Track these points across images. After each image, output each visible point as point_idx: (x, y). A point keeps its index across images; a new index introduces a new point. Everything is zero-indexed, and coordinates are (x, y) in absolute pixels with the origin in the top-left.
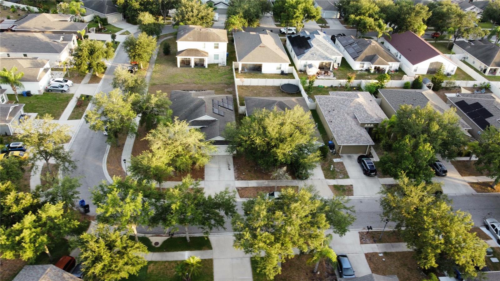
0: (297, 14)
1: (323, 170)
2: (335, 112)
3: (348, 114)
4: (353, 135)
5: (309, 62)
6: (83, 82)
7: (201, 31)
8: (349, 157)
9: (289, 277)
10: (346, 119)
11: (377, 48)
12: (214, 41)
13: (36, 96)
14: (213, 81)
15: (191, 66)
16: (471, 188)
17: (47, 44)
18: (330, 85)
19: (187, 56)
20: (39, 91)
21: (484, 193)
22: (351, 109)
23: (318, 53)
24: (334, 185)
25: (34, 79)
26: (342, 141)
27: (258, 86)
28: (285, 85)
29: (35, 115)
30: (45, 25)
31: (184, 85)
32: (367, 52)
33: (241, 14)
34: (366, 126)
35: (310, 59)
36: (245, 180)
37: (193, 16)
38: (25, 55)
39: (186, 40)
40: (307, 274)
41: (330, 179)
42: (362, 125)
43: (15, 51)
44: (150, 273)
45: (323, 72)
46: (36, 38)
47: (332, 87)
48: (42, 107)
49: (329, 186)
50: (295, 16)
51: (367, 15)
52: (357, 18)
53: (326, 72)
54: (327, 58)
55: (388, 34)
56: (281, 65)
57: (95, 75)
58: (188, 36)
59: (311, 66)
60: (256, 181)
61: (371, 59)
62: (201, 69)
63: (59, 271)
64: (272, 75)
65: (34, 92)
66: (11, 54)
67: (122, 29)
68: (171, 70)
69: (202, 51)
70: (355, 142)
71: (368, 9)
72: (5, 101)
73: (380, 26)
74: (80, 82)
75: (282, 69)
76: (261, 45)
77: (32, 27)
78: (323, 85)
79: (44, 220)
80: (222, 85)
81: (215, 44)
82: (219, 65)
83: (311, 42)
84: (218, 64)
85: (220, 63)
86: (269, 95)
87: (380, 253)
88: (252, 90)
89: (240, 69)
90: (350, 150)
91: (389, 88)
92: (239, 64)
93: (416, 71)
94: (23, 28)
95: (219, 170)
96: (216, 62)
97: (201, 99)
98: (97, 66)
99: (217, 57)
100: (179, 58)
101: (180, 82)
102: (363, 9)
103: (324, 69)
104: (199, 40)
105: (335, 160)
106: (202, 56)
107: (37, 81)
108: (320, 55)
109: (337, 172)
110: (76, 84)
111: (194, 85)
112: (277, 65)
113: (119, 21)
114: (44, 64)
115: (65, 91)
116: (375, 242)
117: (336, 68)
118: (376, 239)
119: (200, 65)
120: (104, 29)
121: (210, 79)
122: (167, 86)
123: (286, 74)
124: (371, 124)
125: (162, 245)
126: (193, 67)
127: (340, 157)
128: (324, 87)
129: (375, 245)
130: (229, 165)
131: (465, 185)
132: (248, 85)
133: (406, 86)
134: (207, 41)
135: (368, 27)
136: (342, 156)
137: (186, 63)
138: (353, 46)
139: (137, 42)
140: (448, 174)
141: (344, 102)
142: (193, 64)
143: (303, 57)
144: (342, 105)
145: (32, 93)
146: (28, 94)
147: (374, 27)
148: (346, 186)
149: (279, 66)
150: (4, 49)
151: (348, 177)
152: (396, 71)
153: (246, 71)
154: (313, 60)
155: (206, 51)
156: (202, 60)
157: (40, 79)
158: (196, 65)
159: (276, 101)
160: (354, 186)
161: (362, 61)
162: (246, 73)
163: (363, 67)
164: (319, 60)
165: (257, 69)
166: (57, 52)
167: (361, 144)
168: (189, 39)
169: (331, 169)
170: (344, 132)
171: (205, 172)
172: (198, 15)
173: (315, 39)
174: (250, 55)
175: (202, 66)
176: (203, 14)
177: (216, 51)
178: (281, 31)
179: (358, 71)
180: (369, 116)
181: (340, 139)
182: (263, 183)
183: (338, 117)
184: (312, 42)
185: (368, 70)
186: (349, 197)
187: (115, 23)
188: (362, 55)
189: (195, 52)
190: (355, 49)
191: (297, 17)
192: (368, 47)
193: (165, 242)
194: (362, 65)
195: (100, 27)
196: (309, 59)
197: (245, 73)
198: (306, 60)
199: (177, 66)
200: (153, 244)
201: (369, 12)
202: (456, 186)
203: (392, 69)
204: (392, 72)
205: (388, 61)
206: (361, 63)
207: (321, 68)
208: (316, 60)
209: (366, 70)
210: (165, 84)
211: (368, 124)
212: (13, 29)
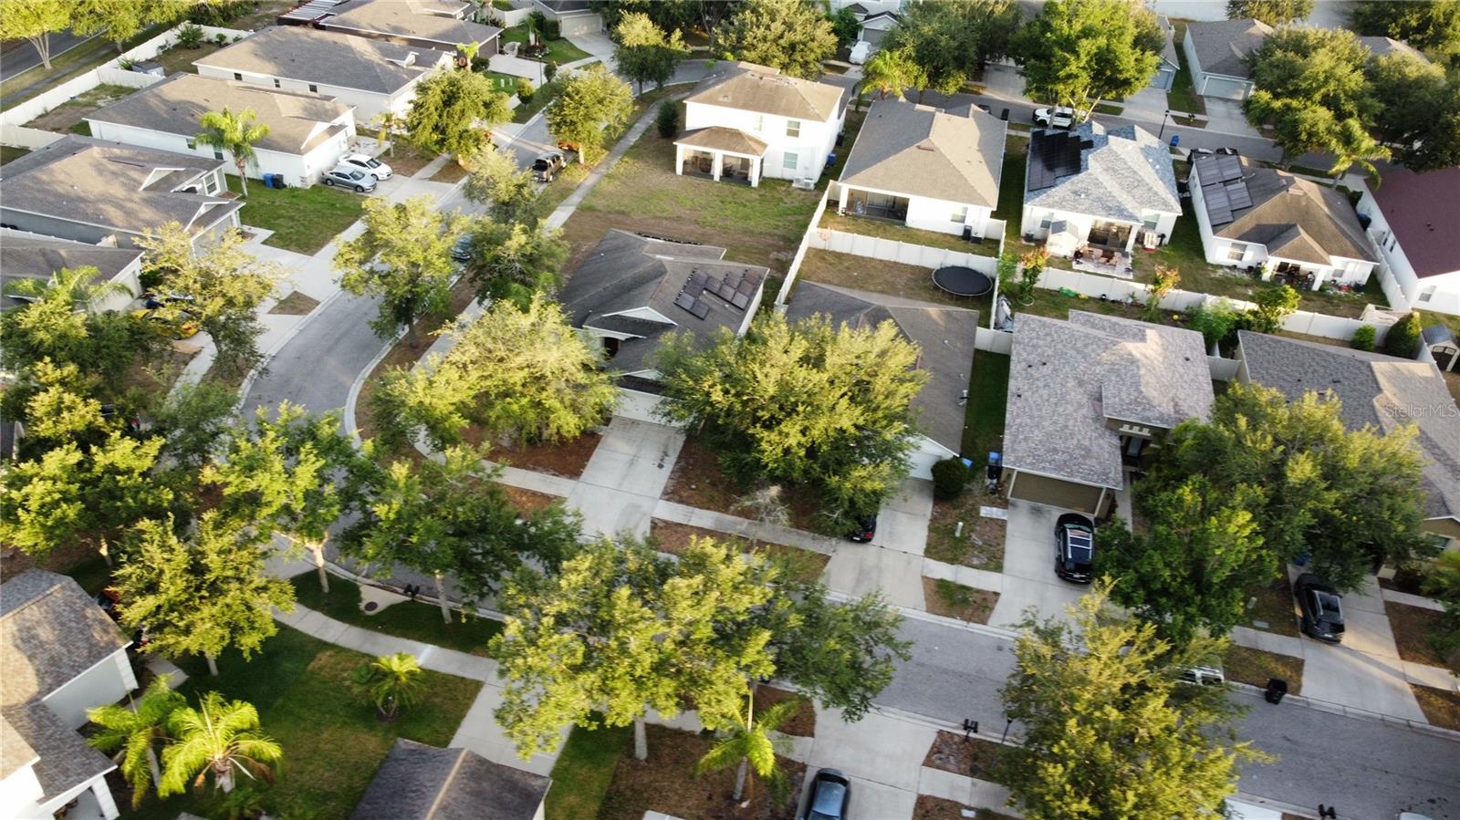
0: (1073, 68)
1: (931, 529)
2: (1046, 370)
3: (1081, 383)
4: (1060, 445)
5: (1059, 215)
6: (421, 173)
7: (761, 83)
8: (1037, 512)
9: (655, 789)
10: (1063, 398)
11: (1307, 206)
12: (787, 112)
13: (294, 189)
14: (751, 224)
15: (712, 177)
16: (1415, 703)
17: (369, 66)
18: (1097, 294)
19: (705, 145)
20: (303, 179)
21: (1452, 732)
22: (1098, 369)
23: (1095, 192)
24: (942, 580)
25: (292, 147)
26: (1017, 458)
27: (872, 259)
28: (953, 268)
29: (265, 233)
30: (394, 22)
31: (665, 222)
32: (1268, 211)
33: (909, 49)
34: (1126, 429)
35: (1062, 207)
36: (688, 504)
37: (765, 39)
38: (313, 89)
39: (712, 101)
40: (710, 798)
41: (941, 559)
42: (1113, 425)
43: (293, 74)
44: (312, 672)
45: (1098, 252)
46: (348, 49)
47: (1103, 299)
48: (292, 218)
49: (924, 578)
50: (1062, 74)
51: (1317, 97)
52: (1277, 104)
53: (1108, 256)
54: (1121, 212)
55: (1372, 169)
56: (966, 209)
57: (457, 162)
58: (720, 91)
59: (1059, 227)
60: (717, 514)
61: (1270, 236)
62: (735, 188)
63: (80, 597)
64: (934, 237)
65: (291, 180)
66: (283, 81)
67: (589, 55)
68: (654, 178)
69: (751, 139)
70: (1058, 469)
71: (1321, 77)
72: (218, 190)
73: (1347, 139)
74: (413, 173)
75: (968, 222)
76: (924, 143)
77: (364, 24)
78: (1074, 289)
79: (98, 470)
80: (770, 240)
81: (790, 122)
82: (794, 185)
83: (1090, 157)
84: (791, 182)
85: (798, 180)
86: (890, 290)
87: (970, 808)
88: (848, 268)
89: (843, 204)
90: (1039, 489)
91: (1289, 334)
92: (843, 189)
93: (1426, 298)
94: (343, 22)
95: (632, 463)
96: (787, 174)
97: (660, 261)
98: (461, 137)
99: (791, 160)
100: (684, 151)
101: (658, 214)
102: (1306, 79)
103: (1105, 242)
104: (745, 106)
105: (985, 511)
106: (745, 152)
107: (300, 153)
108: (1099, 199)
109: (973, 546)
110: (399, 178)
111: (692, 227)
112: (956, 208)
113: (591, 34)
114: (337, 114)
115: (363, 190)
116: (973, 772)
117: (1148, 246)
118: (981, 766)
119: (737, 175)
120: (542, 48)
121: (747, 218)
122: (620, 218)
123: (977, 240)
124: (1142, 426)
125: (380, 613)
126: (717, 178)
127: (1005, 504)
128: (1077, 296)
129: (966, 781)
130: (666, 454)
131: (1395, 689)
132: (845, 251)
133: (1361, 341)
134: (770, 111)
135: (1304, 136)
136: (1014, 505)
137: (701, 166)
138: (1230, 188)
139: (570, 89)
140: (1347, 639)
141: (1086, 346)
142: (717, 170)
143: (1043, 196)
144: (1074, 354)
145: (286, 181)
146: (276, 182)
147: (1326, 138)
148: (978, 591)
149: (960, 213)
150: (270, 66)
151: (999, 568)
152: (1357, 288)
153: (860, 211)
154: (1074, 209)
155: (763, 140)
156: (746, 164)
157: (309, 148)
158: (727, 173)
159: (867, 305)
160: (1002, 599)
161: (1239, 239)
162: (859, 217)
163: (1240, 258)
164: (1093, 213)
165: (894, 212)
166: (386, 92)
167: (1077, 480)
168: (721, 99)
169: (958, 534)
170: (1036, 432)
171: (594, 458)
172: (781, 37)
173: (1104, 149)
174: (879, 169)
175: (744, 180)
176: (798, 37)
177: (792, 145)
178: (1035, 116)
179: (1221, 267)
180: (1140, 401)
181: (1014, 450)
182: (736, 523)
183: (1046, 386)
184: (1092, 160)
185: (1255, 271)
186: (972, 624)
187: (579, 38)
188: (1247, 222)
189: (729, 137)
190: (1233, 197)
191: (1069, 76)
192: (1276, 198)
193: (393, 608)
194: (1238, 251)
195: (532, 43)
196: (1060, 205)
197: (856, 217)
198: (1050, 206)
199: (674, 170)
200: (362, 606)
201: (1323, 90)
202: (1363, 682)
203: (1343, 280)
204: (1340, 288)
205: (1331, 252)
206: (1234, 244)
207: (1096, 238)
208: (1083, 212)
209: (1250, 269)
210: (619, 213)
211: (1132, 424)
212: (322, 23)
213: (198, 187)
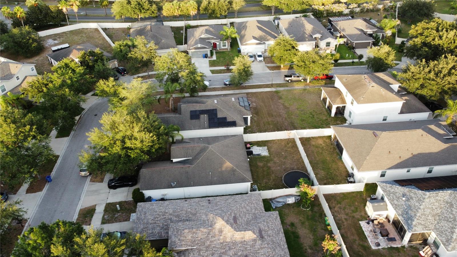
6: (269, 65)
7: (363, 80)
12: (353, 94)
20: (243, 53)
29: (214, 59)
49: (96, 205)
58: (348, 77)
75: (354, 172)
81: (352, 99)
82: (345, 124)
88: (286, 150)
89: (332, 136)
96: (349, 119)
99: (350, 114)
104: (346, 86)
106: (332, 101)
107: (242, 45)
110: (263, 63)
112: (353, 164)
119: (330, 109)
134: (349, 91)
137: (325, 101)
142: (327, 105)
146: (239, 51)
150: (287, 26)
151: (103, 223)
156: (331, 106)
164: (395, 209)
165: (341, 151)
168: (344, 80)
169: (119, 209)
177: (351, 108)
189: (336, 94)
197: (333, 144)
208: (393, 204)
213: (218, 43)
